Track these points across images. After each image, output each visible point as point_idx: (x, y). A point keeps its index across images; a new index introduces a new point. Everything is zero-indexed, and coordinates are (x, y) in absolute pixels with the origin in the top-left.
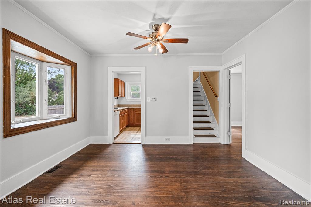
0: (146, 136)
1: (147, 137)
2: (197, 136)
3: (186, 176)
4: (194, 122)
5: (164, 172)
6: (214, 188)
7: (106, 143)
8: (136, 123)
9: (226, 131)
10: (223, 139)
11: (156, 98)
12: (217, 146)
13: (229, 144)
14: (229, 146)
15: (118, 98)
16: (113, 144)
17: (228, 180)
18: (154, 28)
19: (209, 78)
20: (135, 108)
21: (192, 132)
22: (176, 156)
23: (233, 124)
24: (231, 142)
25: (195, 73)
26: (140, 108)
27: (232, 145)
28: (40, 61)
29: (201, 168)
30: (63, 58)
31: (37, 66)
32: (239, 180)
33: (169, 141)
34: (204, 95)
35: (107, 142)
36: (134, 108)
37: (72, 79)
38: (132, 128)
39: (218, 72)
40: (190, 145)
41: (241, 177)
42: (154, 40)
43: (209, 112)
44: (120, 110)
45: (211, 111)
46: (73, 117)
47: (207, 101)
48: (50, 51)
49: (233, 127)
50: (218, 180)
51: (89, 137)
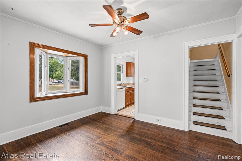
0: (138, 112)
1: (139, 114)
11: (147, 78)
15: (132, 77)
16: (115, 115)
19: (225, 52)
28: (65, 56)
30: (75, 53)
31: (64, 59)
37: (84, 66)
40: (184, 132)
44: (126, 88)
46: (85, 92)
48: (63, 50)
51: (100, 107)
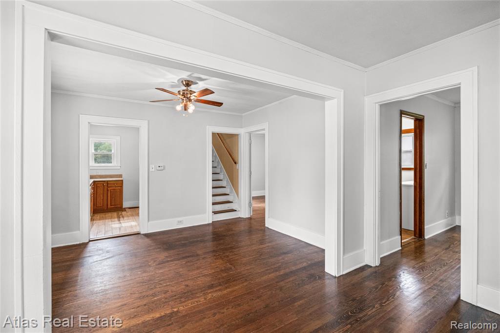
1: (150, 223)
2: (215, 213)
3: (224, 253)
4: (213, 196)
5: (198, 255)
6: (253, 255)
7: (75, 243)
8: (109, 206)
9: (247, 202)
10: (244, 213)
11: (164, 166)
12: (238, 220)
13: (250, 216)
14: (250, 219)
16: (91, 242)
17: (262, 246)
18: (184, 83)
19: (225, 140)
20: (108, 181)
21: (210, 208)
22: (202, 238)
23: (255, 194)
24: (251, 214)
25: (213, 134)
26: (122, 181)
27: (252, 217)
29: (234, 243)
32: (269, 244)
33: (182, 224)
34: (217, 161)
35: (78, 241)
36: (104, 181)
38: (102, 215)
39: (238, 135)
40: (208, 225)
41: (270, 242)
42: (184, 99)
43: (225, 182)
45: (227, 181)
47: (221, 168)
49: (254, 198)
50: (253, 248)
